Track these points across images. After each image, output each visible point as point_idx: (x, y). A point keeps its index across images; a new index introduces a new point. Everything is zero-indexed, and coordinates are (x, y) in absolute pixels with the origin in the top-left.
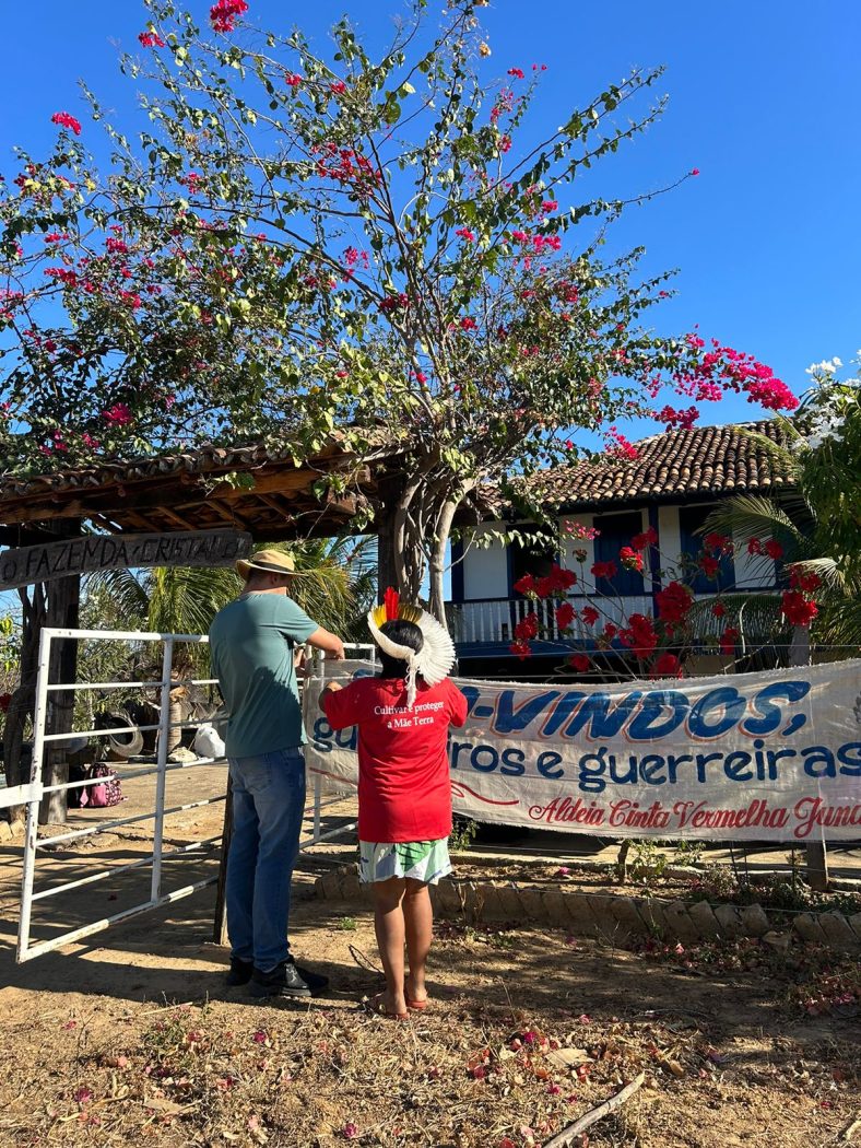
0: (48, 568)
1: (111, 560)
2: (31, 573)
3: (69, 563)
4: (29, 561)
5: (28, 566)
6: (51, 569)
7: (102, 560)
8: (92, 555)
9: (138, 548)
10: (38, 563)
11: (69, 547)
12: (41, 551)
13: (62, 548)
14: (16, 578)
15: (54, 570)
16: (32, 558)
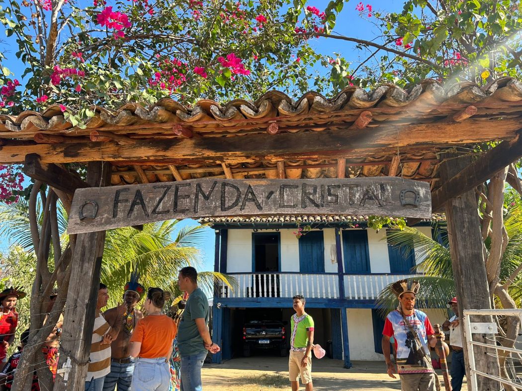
0: (145, 210)
1: (236, 204)
2: (120, 215)
3: (176, 204)
4: (116, 202)
5: (115, 206)
6: (150, 210)
7: (223, 204)
8: (206, 198)
9: (271, 193)
10: (129, 204)
11: (173, 188)
12: (134, 191)
13: (163, 190)
14: (98, 218)
15: (154, 211)
16: (120, 198)
